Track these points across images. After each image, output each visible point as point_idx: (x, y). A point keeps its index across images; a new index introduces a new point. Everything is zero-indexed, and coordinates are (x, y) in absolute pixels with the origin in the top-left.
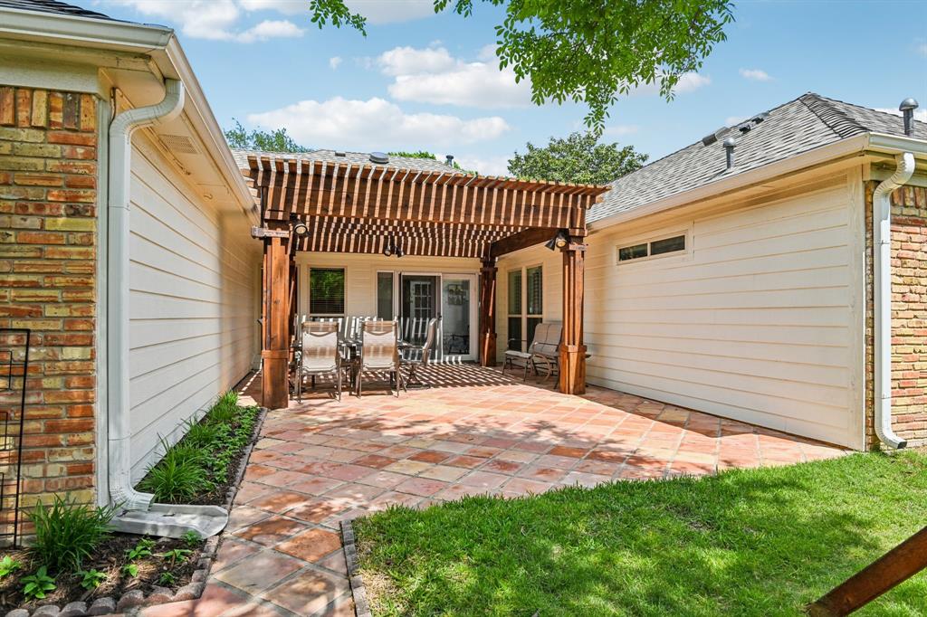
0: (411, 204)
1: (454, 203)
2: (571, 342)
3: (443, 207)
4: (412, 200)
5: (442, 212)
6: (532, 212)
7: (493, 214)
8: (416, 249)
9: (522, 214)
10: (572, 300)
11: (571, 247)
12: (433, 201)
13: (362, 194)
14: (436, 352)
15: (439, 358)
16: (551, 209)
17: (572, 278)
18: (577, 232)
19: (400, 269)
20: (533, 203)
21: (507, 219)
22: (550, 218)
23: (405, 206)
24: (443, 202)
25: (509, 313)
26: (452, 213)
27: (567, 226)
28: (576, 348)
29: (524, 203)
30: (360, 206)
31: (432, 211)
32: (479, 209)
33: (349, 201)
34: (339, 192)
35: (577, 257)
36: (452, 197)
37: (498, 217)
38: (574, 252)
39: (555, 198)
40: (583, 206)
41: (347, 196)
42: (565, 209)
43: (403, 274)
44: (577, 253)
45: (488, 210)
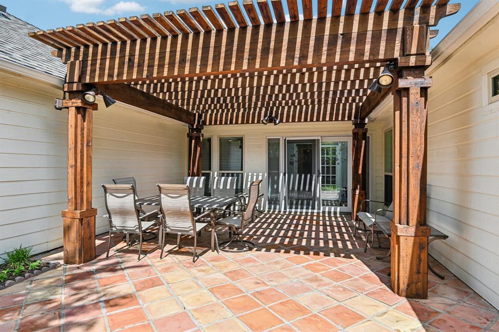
0: (188, 57)
1: (235, 48)
2: (404, 220)
3: (223, 55)
4: (189, 53)
5: (222, 61)
6: (339, 42)
7: (284, 54)
8: (291, 117)
9: (325, 48)
10: (404, 160)
11: (402, 83)
12: (212, 50)
13: (142, 55)
14: (316, 203)
15: (319, 209)
16: (369, 35)
17: (405, 129)
18: (412, 61)
19: (285, 135)
20: (341, 31)
21: (304, 57)
22: (368, 47)
23: (183, 61)
24: (223, 49)
25: (386, 171)
26: (234, 60)
27: (397, 54)
28: (412, 230)
29: (327, 32)
30: (141, 68)
31: (210, 62)
32: (266, 50)
33: (131, 64)
34: (122, 57)
35: (412, 97)
36: (233, 41)
37: (290, 56)
38: (407, 90)
39: (375, 18)
40: (424, 21)
41: (130, 59)
42: (392, 31)
43: (287, 139)
44: (411, 91)
45: (277, 50)
